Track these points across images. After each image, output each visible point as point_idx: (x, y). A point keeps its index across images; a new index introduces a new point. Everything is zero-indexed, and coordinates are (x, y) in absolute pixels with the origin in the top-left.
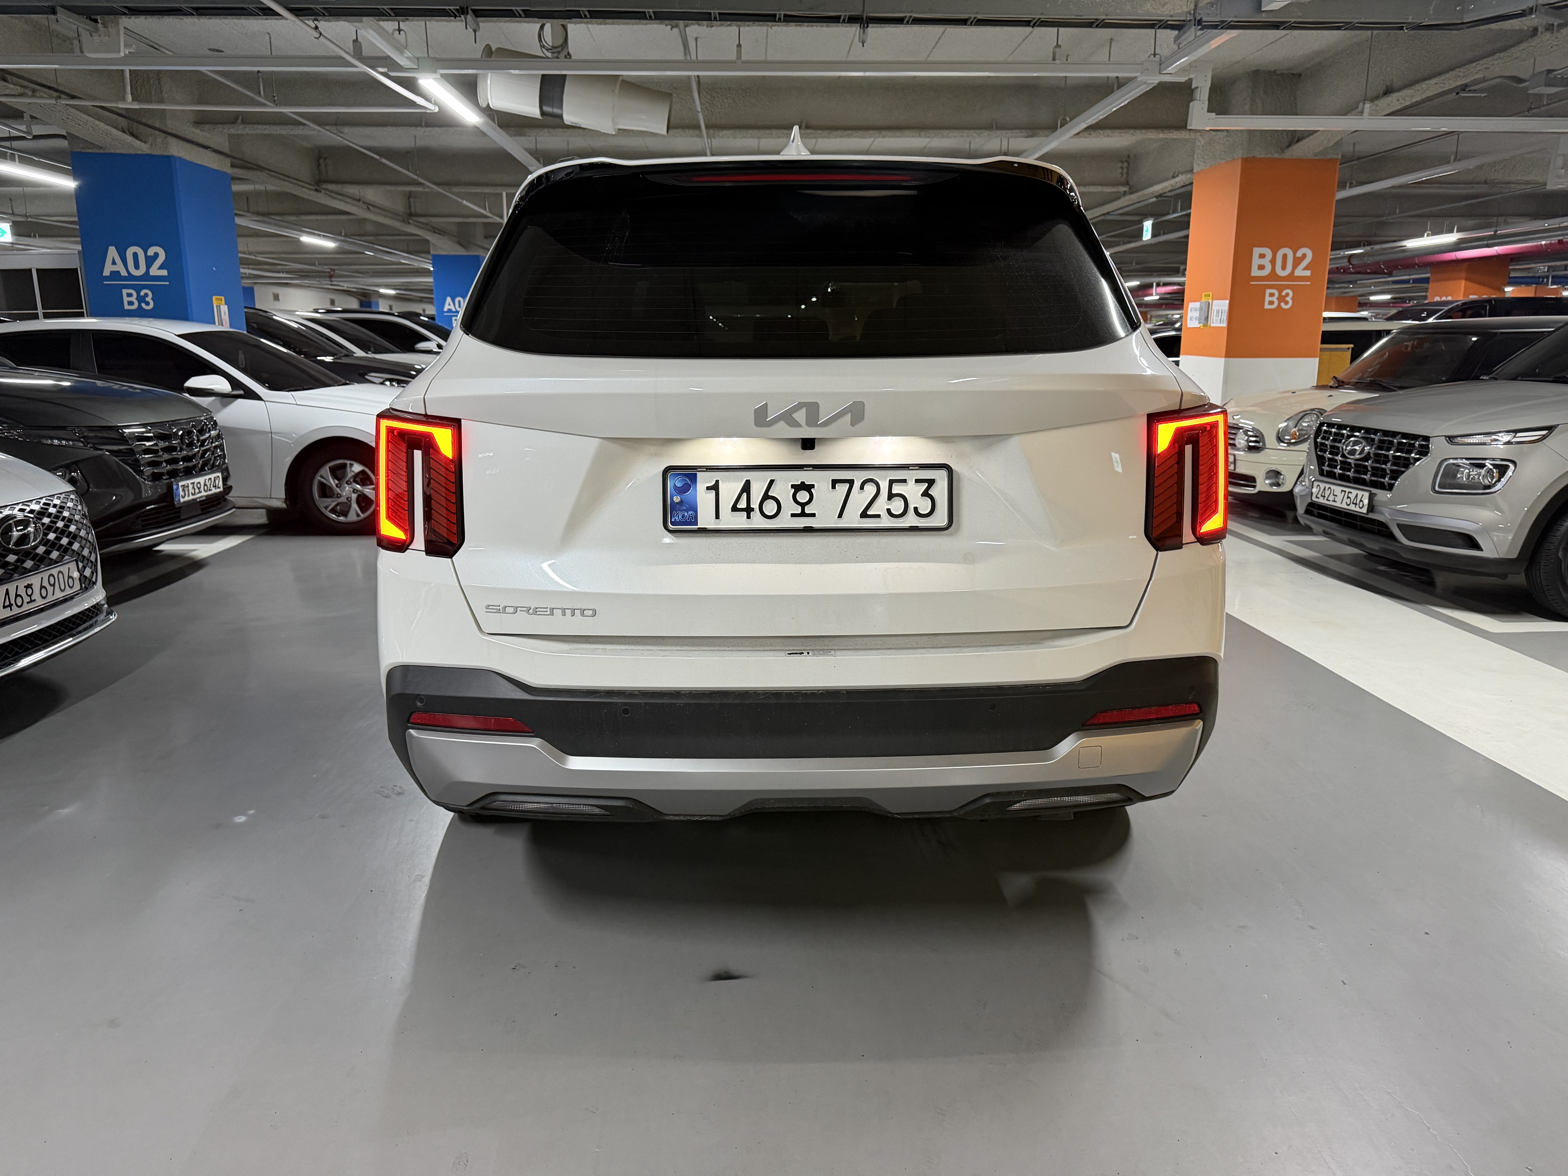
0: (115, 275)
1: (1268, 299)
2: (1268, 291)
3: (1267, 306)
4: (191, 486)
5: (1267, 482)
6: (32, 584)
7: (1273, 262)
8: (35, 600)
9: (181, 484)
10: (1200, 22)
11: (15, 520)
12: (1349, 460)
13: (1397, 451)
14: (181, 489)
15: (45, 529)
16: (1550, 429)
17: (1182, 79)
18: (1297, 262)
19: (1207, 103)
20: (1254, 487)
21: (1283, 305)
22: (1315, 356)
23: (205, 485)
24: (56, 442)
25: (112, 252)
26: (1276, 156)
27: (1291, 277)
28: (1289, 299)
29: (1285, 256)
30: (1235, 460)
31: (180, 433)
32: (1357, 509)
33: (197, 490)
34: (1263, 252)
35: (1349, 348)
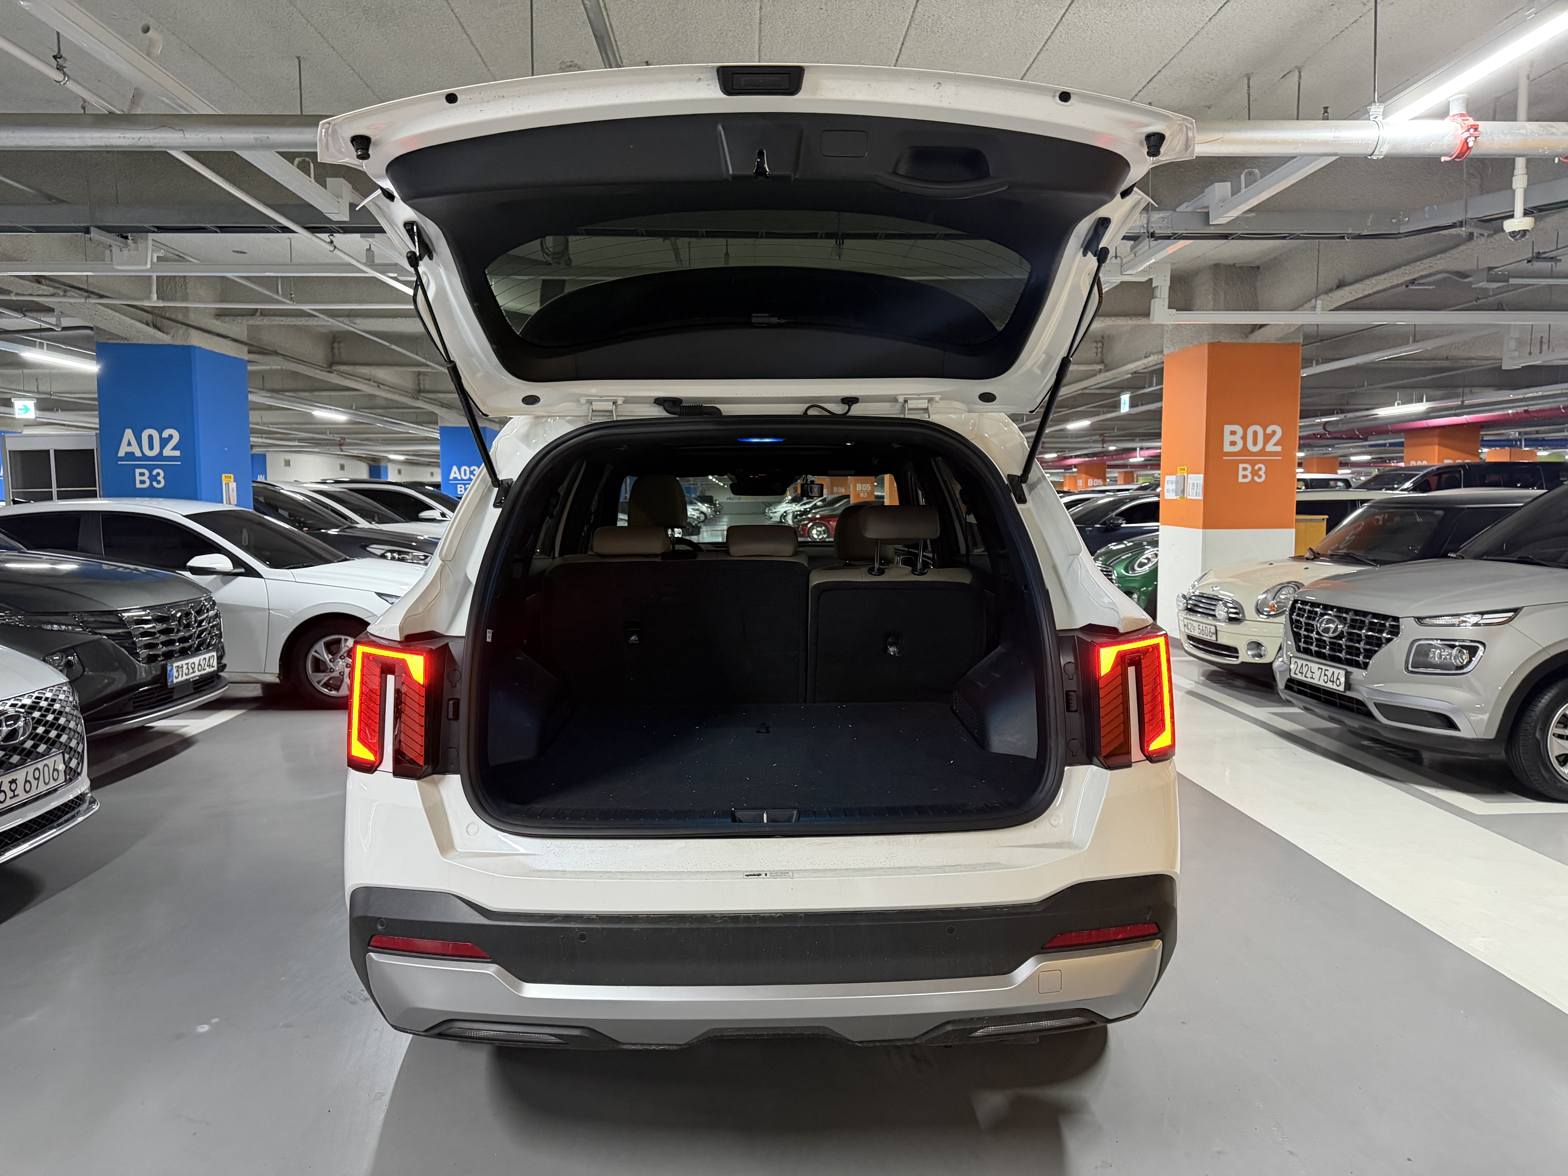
0: (130, 456)
1: (1241, 473)
2: (1241, 466)
3: (1241, 480)
4: (185, 667)
5: (1249, 653)
6: (16, 779)
7: (1244, 438)
8: (18, 795)
9: (175, 665)
10: (1152, 235)
11: (6, 716)
12: (1324, 638)
13: (1369, 630)
14: (175, 670)
15: (35, 723)
16: (1516, 611)
17: (1144, 279)
18: (1267, 438)
19: (1167, 301)
20: (1237, 657)
21: (1256, 478)
22: (1292, 528)
23: (200, 665)
24: (56, 627)
25: (129, 434)
26: (1241, 341)
27: (1262, 452)
28: (1262, 473)
29: (1255, 433)
30: (1216, 631)
31: (179, 615)
32: (1335, 687)
33: (191, 671)
34: (1232, 429)
35: (1323, 519)
